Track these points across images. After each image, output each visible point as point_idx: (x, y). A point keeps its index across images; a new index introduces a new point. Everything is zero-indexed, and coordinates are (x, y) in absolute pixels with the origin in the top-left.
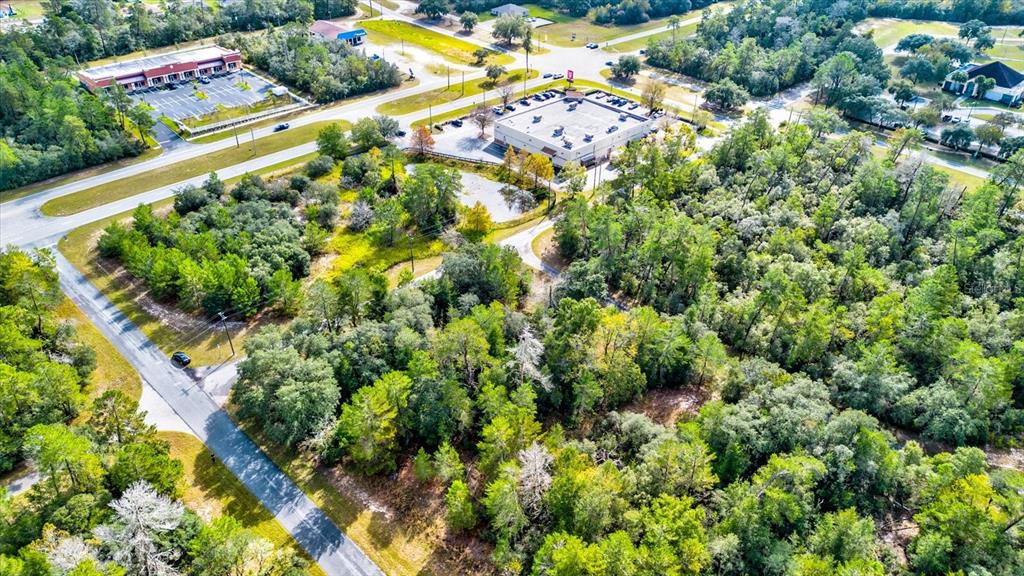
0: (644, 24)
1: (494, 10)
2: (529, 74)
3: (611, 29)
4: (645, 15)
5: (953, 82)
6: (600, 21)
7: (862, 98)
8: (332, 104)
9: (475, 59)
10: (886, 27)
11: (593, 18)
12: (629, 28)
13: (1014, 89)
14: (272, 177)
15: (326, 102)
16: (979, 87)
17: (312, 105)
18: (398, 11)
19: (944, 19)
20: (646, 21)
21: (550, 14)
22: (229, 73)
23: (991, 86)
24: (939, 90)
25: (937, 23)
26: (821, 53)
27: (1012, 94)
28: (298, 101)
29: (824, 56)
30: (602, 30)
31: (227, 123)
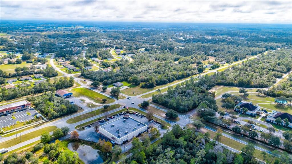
0: (155, 88)
1: (114, 84)
2: (117, 106)
3: (145, 89)
4: (155, 85)
5: (237, 109)
6: (143, 87)
7: (209, 116)
8: (54, 119)
9: (103, 102)
10: (220, 89)
11: (141, 86)
12: (150, 89)
13: (254, 111)
14: (22, 151)
15: (52, 119)
16: (244, 111)
17: (47, 120)
18: (86, 85)
19: (237, 86)
20: (155, 87)
21: (130, 84)
22: (26, 109)
23: (247, 111)
24: (233, 111)
25: (234, 87)
26: (200, 100)
27: (253, 113)
28: (44, 119)
29: (201, 101)
30: (143, 90)
31: (17, 128)
